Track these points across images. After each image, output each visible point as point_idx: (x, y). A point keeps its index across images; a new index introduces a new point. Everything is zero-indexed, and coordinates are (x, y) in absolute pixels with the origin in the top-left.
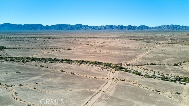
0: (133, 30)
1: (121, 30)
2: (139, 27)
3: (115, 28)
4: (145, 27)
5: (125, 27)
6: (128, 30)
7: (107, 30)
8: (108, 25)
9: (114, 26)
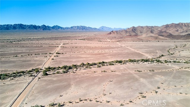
0: (48, 30)
1: (35, 30)
2: (53, 27)
3: (27, 28)
4: (59, 27)
5: (39, 27)
6: (43, 30)
7: (17, 30)
8: (17, 24)
9: (25, 25)
